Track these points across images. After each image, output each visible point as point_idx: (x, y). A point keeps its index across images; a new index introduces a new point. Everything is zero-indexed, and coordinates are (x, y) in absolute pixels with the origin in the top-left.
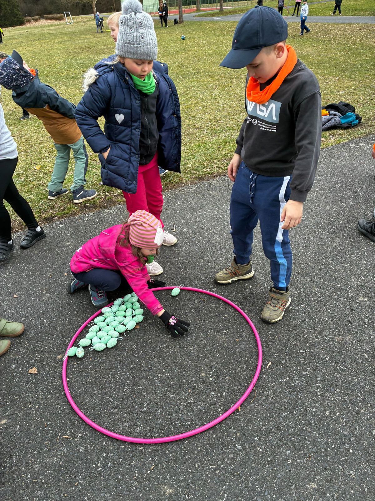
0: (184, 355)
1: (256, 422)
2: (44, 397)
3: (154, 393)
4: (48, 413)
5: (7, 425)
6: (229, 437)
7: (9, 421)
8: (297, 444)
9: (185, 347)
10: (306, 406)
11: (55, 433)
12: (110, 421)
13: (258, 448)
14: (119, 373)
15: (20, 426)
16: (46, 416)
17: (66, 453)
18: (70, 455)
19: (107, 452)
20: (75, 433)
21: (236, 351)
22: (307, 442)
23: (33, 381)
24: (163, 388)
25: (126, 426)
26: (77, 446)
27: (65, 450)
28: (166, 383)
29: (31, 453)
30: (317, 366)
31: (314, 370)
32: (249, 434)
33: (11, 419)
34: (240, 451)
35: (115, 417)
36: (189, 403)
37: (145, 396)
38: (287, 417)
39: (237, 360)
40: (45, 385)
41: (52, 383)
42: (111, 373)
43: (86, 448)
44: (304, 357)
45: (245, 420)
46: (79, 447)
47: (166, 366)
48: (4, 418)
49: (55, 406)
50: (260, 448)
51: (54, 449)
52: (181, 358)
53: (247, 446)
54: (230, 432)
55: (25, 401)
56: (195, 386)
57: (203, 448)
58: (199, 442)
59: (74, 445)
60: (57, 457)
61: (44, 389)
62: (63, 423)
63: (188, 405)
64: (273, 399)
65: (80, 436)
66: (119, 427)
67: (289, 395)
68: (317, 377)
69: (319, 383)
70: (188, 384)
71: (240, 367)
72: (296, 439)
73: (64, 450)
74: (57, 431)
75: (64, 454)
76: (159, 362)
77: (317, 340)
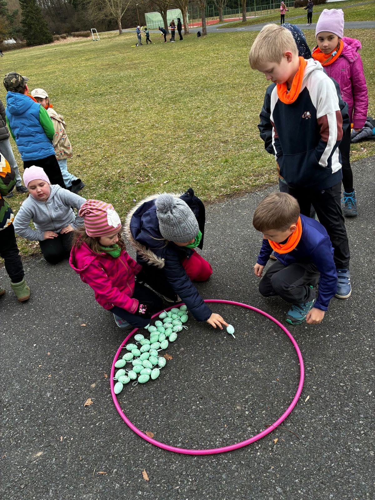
0: (218, 386)
1: (296, 463)
2: (79, 428)
3: (189, 427)
4: (83, 445)
5: (43, 457)
6: (269, 478)
7: (45, 453)
8: (340, 487)
9: (219, 378)
10: (349, 446)
11: (91, 468)
12: (145, 456)
13: (299, 491)
14: (153, 405)
15: (56, 459)
16: (81, 449)
17: (102, 490)
18: (105, 492)
19: (143, 490)
20: (110, 469)
21: (272, 383)
22: (350, 485)
23: (67, 411)
24: (198, 421)
25: (161, 463)
26: (112, 483)
27: (101, 486)
28: (200, 417)
29: (67, 487)
30: (359, 402)
31: (356, 405)
32: (289, 475)
33: (47, 451)
34: (280, 494)
35: (150, 452)
36: (225, 439)
37: (179, 430)
38: (329, 458)
39: (273, 393)
40: (80, 415)
41: (86, 413)
42: (144, 404)
43: (121, 485)
44: (345, 391)
45: (284, 459)
46: (114, 484)
47: (200, 398)
48: (40, 450)
49: (90, 438)
50: (302, 491)
51: (90, 485)
52: (215, 389)
53: (288, 489)
54: (269, 473)
55: (60, 432)
56: (231, 420)
57: (241, 490)
58: (237, 482)
59: (110, 481)
60: (93, 493)
61: (78, 419)
62: (98, 457)
63: (224, 441)
64: (313, 437)
65: (115, 472)
66: (154, 463)
67: (330, 434)
68: (359, 414)
69: (362, 421)
70: (223, 418)
71: (276, 400)
72: (339, 481)
73: (99, 486)
74: (92, 466)
75: (100, 490)
76: (192, 393)
77: (358, 372)
